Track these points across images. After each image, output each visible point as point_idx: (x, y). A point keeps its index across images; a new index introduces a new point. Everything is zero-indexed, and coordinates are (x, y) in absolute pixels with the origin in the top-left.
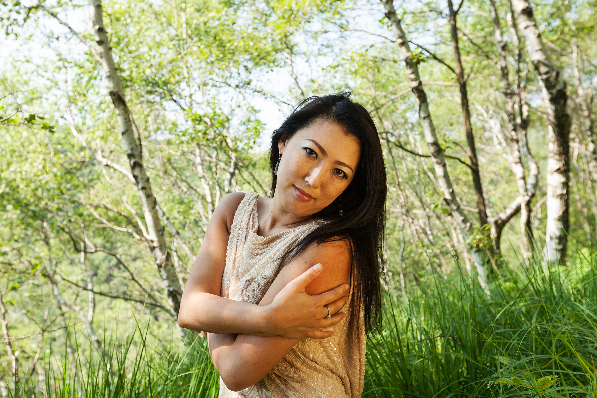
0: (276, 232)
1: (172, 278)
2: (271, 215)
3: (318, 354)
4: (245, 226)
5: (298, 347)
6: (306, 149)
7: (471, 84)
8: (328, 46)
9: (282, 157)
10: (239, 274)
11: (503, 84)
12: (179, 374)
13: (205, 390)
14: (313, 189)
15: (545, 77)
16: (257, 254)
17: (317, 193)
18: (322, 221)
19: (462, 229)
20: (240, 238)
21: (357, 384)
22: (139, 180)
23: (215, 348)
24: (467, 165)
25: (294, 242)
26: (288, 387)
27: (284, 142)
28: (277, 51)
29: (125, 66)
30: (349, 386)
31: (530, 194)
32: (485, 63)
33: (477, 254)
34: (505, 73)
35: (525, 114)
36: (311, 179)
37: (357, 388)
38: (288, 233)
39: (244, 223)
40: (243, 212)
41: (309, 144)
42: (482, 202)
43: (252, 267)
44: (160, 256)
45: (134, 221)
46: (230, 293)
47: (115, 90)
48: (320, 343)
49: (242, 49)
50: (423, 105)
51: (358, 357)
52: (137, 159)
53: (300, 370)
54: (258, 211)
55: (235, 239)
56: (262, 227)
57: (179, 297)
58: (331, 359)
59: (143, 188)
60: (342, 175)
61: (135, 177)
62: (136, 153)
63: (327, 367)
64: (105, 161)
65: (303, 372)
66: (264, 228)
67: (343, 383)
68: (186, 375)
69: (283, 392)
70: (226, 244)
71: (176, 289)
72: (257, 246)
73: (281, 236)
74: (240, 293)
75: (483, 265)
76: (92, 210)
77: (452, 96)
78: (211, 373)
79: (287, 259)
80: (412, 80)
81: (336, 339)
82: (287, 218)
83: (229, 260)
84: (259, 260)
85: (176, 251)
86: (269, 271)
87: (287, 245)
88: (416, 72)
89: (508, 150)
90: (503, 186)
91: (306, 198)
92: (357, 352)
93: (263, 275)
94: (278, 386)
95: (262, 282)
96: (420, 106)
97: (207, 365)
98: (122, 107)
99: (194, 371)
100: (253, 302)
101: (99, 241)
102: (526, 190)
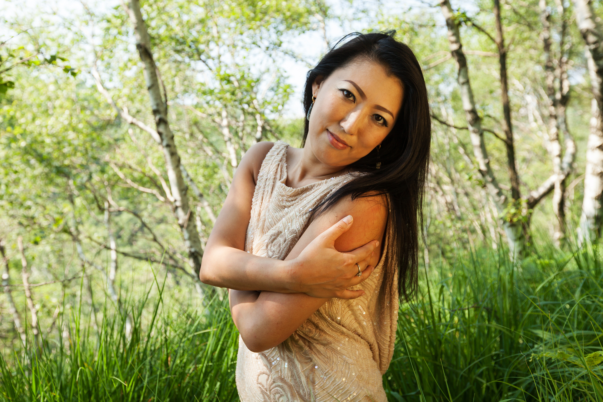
0: (307, 183)
1: (194, 239)
2: (302, 165)
3: (346, 317)
4: (273, 177)
5: (325, 309)
6: (343, 90)
7: (511, 55)
8: (363, 11)
9: (316, 100)
10: (265, 227)
11: (544, 57)
12: (196, 331)
13: (222, 350)
14: (349, 137)
15: (593, 47)
16: (285, 207)
17: (352, 140)
18: (357, 173)
19: (496, 202)
20: (266, 189)
21: (386, 352)
22: (164, 136)
23: (235, 304)
24: (502, 140)
25: (326, 195)
26: (312, 350)
27: (319, 84)
28: (310, 13)
29: (153, 24)
30: (377, 353)
31: (566, 172)
32: (526, 35)
33: (510, 229)
34: (547, 45)
35: (566, 90)
36: (346, 125)
37: (386, 356)
38: (320, 185)
39: (272, 173)
40: (270, 162)
41: (346, 86)
42: (515, 179)
43: (279, 220)
44: (182, 216)
45: (158, 183)
46: (254, 247)
47: (143, 43)
48: (349, 306)
49: (274, 8)
50: (463, 70)
51: (389, 323)
52: (162, 116)
53: (325, 333)
54: (287, 161)
55: (261, 191)
56: (290, 178)
57: (200, 258)
58: (360, 323)
59: (168, 146)
60: (381, 122)
61: (160, 134)
62: (162, 109)
63: (355, 332)
64: (130, 119)
65: (329, 335)
66: (293, 179)
67: (371, 349)
68: (204, 333)
69: (306, 355)
70: (252, 195)
71: (198, 250)
72: (285, 198)
73: (312, 187)
74: (265, 247)
75: (515, 240)
76: (116, 170)
77: (489, 69)
78: (230, 333)
79: (317, 213)
80: (453, 42)
81: (366, 302)
82: (318, 169)
83: (254, 214)
84: (287, 213)
85: (199, 216)
86: (297, 225)
87: (318, 198)
88: (457, 34)
89: (544, 127)
90: (536, 165)
91: (341, 145)
92: (388, 317)
93: (291, 229)
94: (301, 348)
95: (289, 237)
96: (460, 70)
97: (226, 324)
98: (148, 61)
99: (212, 330)
100: (279, 258)
101: (124, 204)
102: (562, 169)
